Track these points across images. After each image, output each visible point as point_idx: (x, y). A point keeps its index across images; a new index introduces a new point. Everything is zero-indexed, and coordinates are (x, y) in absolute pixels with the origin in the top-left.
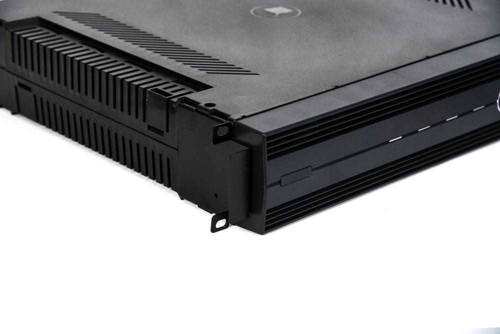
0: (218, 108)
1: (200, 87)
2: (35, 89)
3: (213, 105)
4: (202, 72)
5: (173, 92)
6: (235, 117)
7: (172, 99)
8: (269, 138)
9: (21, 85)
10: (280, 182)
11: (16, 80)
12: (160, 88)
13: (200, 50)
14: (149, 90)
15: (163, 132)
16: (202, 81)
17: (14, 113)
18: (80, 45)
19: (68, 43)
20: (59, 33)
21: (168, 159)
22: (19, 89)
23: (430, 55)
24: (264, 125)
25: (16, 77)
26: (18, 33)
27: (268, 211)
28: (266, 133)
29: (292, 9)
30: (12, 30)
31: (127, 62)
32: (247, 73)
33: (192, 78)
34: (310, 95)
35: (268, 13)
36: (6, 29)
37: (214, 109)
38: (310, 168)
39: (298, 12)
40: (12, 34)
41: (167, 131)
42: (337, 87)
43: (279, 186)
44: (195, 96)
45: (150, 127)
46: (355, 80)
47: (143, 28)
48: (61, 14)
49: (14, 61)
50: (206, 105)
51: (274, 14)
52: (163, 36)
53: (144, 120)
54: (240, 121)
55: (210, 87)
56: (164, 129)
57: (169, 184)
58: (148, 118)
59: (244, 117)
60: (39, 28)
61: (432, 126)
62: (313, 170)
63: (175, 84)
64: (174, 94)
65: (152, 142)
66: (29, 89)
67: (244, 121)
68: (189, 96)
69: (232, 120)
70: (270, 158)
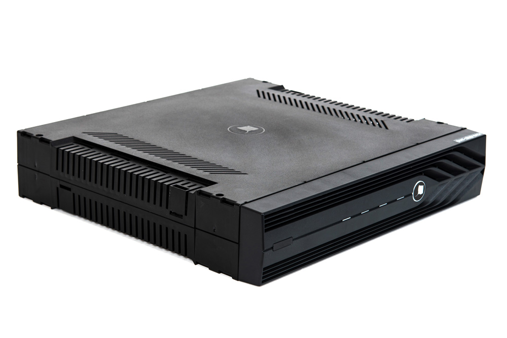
0: (226, 196)
2: (75, 189)
3: (222, 195)
4: (207, 173)
5: (189, 187)
6: (240, 202)
7: (190, 192)
8: (266, 217)
9: (62, 186)
10: (272, 248)
11: (58, 183)
12: (179, 184)
13: (200, 158)
14: (171, 186)
15: (182, 216)
16: (209, 179)
17: (53, 208)
18: (110, 156)
19: (101, 155)
20: (92, 148)
21: (186, 235)
22: (60, 189)
23: (366, 161)
24: (263, 207)
25: (58, 181)
26: (62, 149)
27: (265, 269)
28: (264, 213)
29: (258, 128)
30: (57, 147)
31: (149, 167)
32: (239, 173)
33: (201, 177)
34: (288, 187)
35: (241, 130)
36: (52, 146)
37: (224, 198)
38: (292, 239)
39: (263, 130)
40: (58, 149)
41: (186, 214)
42: (305, 182)
43: (272, 250)
44: (206, 189)
45: (171, 212)
46: (317, 177)
48: (89, 134)
49: (57, 169)
50: (217, 195)
51: (245, 131)
52: (170, 148)
53: (167, 208)
54: (244, 205)
55: (215, 183)
56: (183, 214)
57: (186, 254)
58: (170, 206)
59: (246, 203)
60: (75, 145)
61: (370, 210)
62: (293, 240)
63: (189, 181)
64: (191, 188)
65: (172, 223)
66: (69, 189)
67: (246, 205)
68: (202, 189)
69: (238, 205)
70: (267, 230)
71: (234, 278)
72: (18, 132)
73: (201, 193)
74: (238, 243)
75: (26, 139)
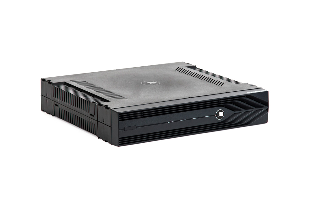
1: (106, 101)
2: (60, 105)
4: (110, 98)
5: (98, 102)
6: (112, 108)
8: (120, 114)
9: (55, 105)
10: (124, 129)
11: (54, 103)
12: (95, 102)
14: (91, 102)
17: (53, 116)
21: (95, 125)
23: (190, 97)
24: (119, 111)
26: (56, 86)
27: (120, 138)
29: (157, 82)
30: (54, 85)
32: (125, 98)
33: (106, 99)
36: (52, 85)
37: (107, 106)
39: (159, 83)
40: (54, 87)
41: (95, 115)
42: (151, 103)
44: (104, 104)
45: (90, 114)
46: (158, 102)
47: (100, 87)
48: (72, 81)
49: (54, 96)
50: (105, 105)
51: (149, 83)
53: (89, 112)
55: (109, 101)
56: (94, 115)
57: (95, 134)
58: (90, 111)
59: (115, 108)
60: (64, 85)
61: (186, 120)
62: (137, 127)
65: (91, 120)
66: (57, 106)
67: (114, 110)
68: (101, 103)
69: (110, 109)
70: (120, 121)
71: (110, 143)
72: (41, 79)
73: (100, 105)
74: (111, 127)
75: (44, 82)
